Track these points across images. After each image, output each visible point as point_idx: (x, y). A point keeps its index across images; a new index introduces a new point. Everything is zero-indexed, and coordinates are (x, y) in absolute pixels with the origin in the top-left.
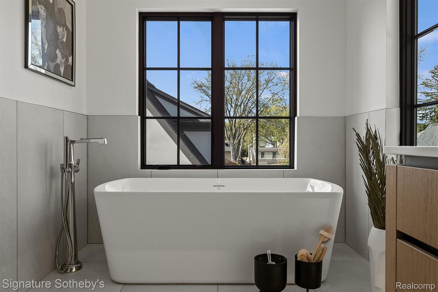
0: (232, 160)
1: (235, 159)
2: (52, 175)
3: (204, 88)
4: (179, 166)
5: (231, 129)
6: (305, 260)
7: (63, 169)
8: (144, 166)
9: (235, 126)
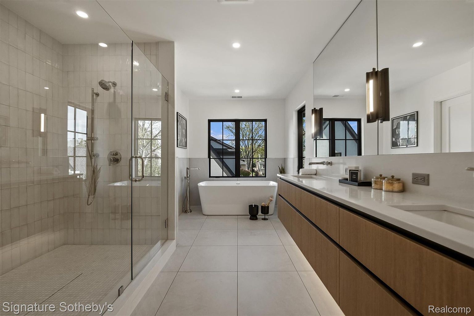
0: (247, 169)
1: (248, 169)
2: (182, 180)
3: (230, 128)
4: (223, 177)
5: (246, 151)
6: (264, 206)
7: (185, 178)
8: (210, 177)
9: (248, 150)
